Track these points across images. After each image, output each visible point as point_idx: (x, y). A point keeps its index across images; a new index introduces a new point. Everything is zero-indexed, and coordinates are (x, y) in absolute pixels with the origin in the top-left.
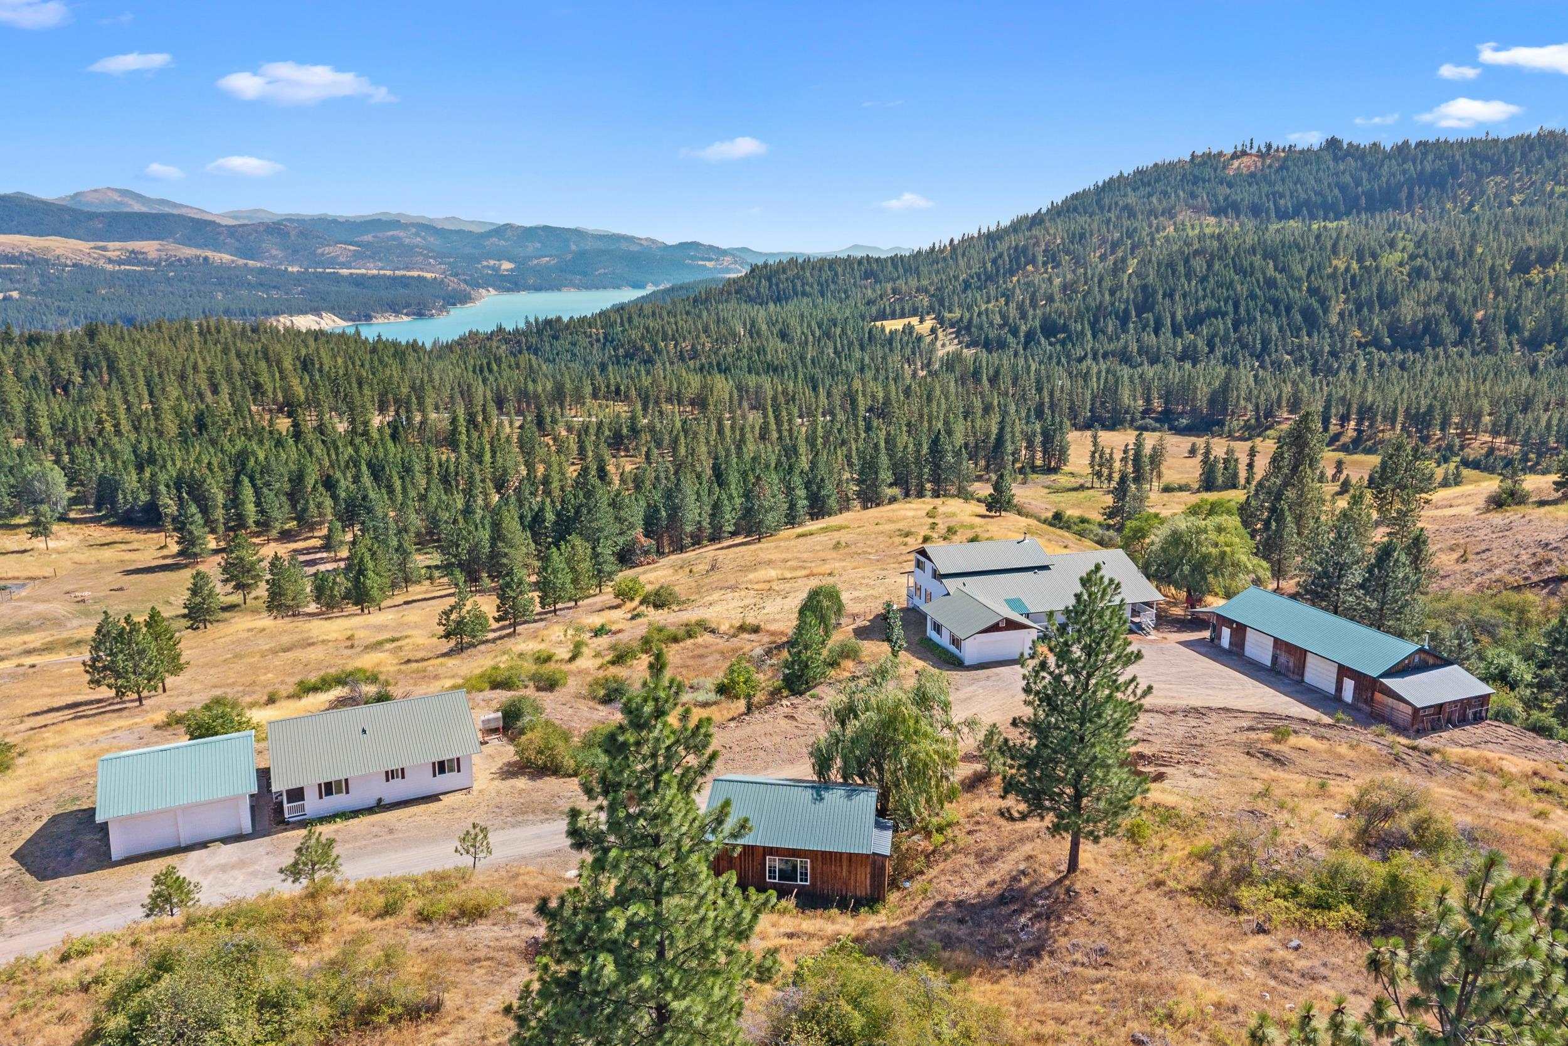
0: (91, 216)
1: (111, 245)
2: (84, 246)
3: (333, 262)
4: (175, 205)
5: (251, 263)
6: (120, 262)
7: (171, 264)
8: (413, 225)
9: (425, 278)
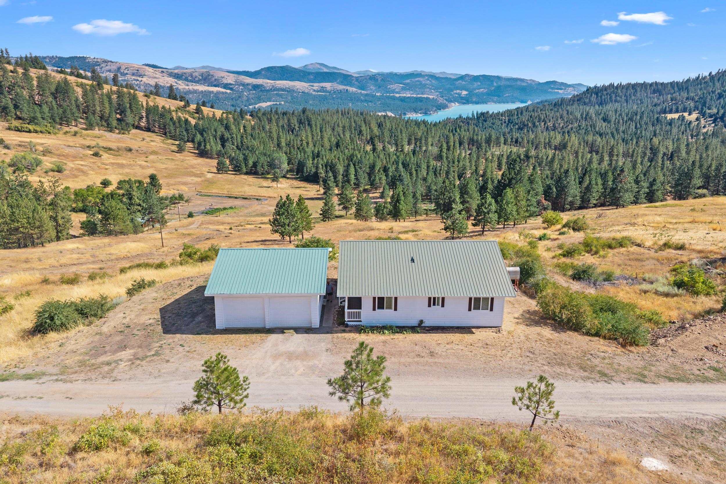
0: (309, 74)
1: (315, 84)
2: (306, 85)
3: (393, 91)
4: (338, 69)
5: (363, 91)
6: (318, 91)
7: (335, 92)
8: (426, 75)
9: (429, 98)
